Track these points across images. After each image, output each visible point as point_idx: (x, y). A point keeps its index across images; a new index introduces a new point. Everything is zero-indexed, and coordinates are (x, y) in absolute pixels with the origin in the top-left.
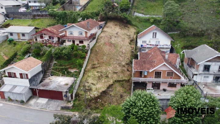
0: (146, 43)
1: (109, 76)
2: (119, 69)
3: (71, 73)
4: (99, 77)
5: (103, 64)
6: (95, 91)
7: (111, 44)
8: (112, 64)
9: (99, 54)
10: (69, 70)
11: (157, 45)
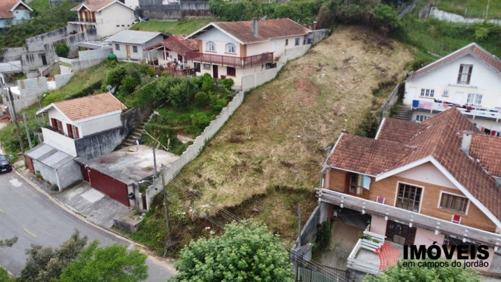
1: (265, 171)
2: (303, 157)
4: (235, 167)
6: (206, 202)
7: (311, 86)
9: (264, 108)
10: (178, 137)
11: (469, 109)
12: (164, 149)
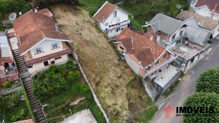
0: (108, 25)
2: (119, 71)
4: (112, 92)
5: (102, 73)
6: (123, 111)
7: (88, 43)
8: (109, 68)
10: (71, 104)
12: (70, 115)
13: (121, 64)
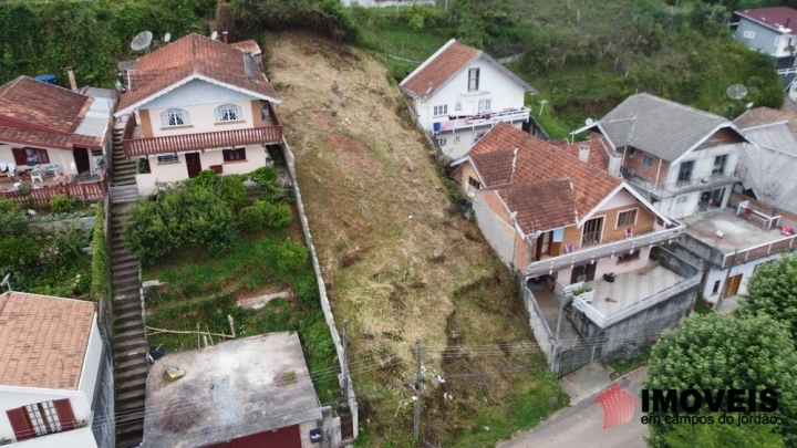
0: (445, 112)
1: (425, 281)
2: (441, 242)
3: (253, 312)
4: (393, 297)
5: (373, 234)
7: (351, 142)
8: (405, 224)
9: (332, 195)
10: (239, 304)
11: (488, 117)
12: (227, 339)
13: (455, 224)
